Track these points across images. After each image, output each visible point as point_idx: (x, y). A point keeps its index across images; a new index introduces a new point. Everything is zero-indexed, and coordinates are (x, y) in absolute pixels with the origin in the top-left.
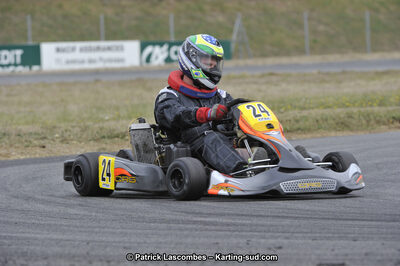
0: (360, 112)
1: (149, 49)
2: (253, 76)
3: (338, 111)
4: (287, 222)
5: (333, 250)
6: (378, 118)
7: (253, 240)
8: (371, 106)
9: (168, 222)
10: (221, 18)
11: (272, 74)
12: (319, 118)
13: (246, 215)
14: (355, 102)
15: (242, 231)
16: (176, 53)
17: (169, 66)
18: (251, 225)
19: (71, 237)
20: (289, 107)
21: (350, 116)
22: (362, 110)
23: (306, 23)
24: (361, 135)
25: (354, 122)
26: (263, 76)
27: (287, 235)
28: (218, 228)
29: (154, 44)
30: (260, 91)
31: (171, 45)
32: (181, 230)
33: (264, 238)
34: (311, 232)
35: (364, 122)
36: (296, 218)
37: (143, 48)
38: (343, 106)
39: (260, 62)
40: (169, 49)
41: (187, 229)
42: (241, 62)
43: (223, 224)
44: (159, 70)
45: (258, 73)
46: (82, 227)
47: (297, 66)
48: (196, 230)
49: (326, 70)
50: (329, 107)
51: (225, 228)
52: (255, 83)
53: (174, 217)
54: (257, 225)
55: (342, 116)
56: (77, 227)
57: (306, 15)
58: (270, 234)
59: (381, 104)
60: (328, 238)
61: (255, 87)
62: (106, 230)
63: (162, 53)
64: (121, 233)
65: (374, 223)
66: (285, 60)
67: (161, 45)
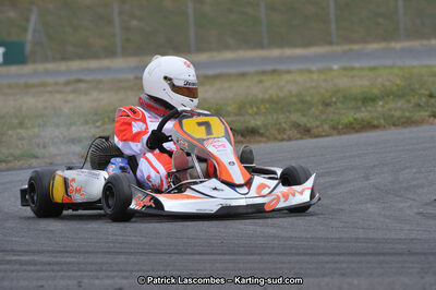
2: (56, 84)
4: (122, 258)
7: (85, 281)
11: (79, 81)
13: (70, 252)
15: (68, 271)
18: (78, 264)
20: (106, 120)
23: (117, 20)
26: (68, 83)
27: (124, 274)
28: (38, 268)
30: (66, 102)
33: (98, 278)
36: (131, 253)
39: (63, 66)
42: (40, 67)
45: (62, 79)
47: (108, 69)
48: (13, 271)
51: (48, 268)
52: (59, 92)
54: (85, 263)
57: (116, 8)
58: (104, 273)
61: (58, 96)
65: (227, 257)
66: (93, 64)
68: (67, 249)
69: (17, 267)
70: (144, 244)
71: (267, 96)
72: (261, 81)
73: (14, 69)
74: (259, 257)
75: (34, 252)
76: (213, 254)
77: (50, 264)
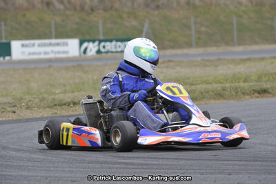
0: (230, 86)
1: (85, 45)
3: (216, 86)
4: (183, 162)
5: (215, 181)
6: (243, 91)
8: (239, 82)
9: (101, 163)
10: (134, 23)
11: (170, 61)
12: (203, 91)
13: (154, 158)
14: (228, 79)
15: (152, 169)
16: (104, 47)
17: (99, 56)
18: (158, 165)
19: (34, 174)
21: (224, 89)
22: (233, 85)
23: (193, 28)
24: (232, 102)
25: (227, 93)
26: (164, 62)
28: (136, 167)
29: (89, 41)
30: (162, 72)
31: (100, 41)
32: (109, 168)
34: (199, 169)
35: (234, 93)
36: (188, 160)
37: (81, 43)
38: (220, 82)
39: (162, 53)
40: (99, 44)
41: (114, 168)
43: (139, 164)
44: (93, 59)
46: (42, 167)
47: (187, 55)
48: (121, 168)
49: (206, 58)
50: (209, 83)
51: (140, 167)
53: (105, 160)
54: (162, 165)
55: (219, 89)
57: (193, 20)
59: (245, 81)
60: (211, 173)
62: (59, 169)
63: (94, 47)
64: (69, 171)
65: (243, 163)
66: (179, 51)
67: (94, 41)
69: (124, 166)
71: (274, 71)
72: (272, 63)
74: (260, 163)
77: (142, 165)
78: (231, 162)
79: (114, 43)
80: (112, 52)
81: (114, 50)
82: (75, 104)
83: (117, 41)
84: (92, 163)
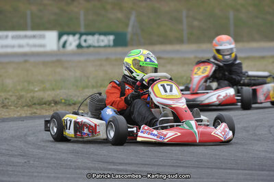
1: (64, 38)
10: (120, 15)
16: (85, 41)
17: (80, 50)
23: (185, 21)
29: (68, 34)
31: (81, 35)
34: (200, 178)
36: (187, 167)
37: (60, 36)
40: (80, 38)
44: (73, 54)
46: (24, 172)
47: (177, 52)
53: (91, 165)
56: (20, 172)
57: (184, 13)
62: (42, 174)
63: (75, 41)
64: (54, 177)
65: (247, 172)
66: (169, 48)
67: (74, 34)
68: (147, 163)
70: (196, 161)
73: (119, 49)
74: (267, 173)
75: (126, 164)
76: (238, 169)
78: (234, 171)
79: (96, 37)
80: (94, 47)
81: (96, 44)
82: (56, 103)
83: (100, 34)
84: (79, 168)
